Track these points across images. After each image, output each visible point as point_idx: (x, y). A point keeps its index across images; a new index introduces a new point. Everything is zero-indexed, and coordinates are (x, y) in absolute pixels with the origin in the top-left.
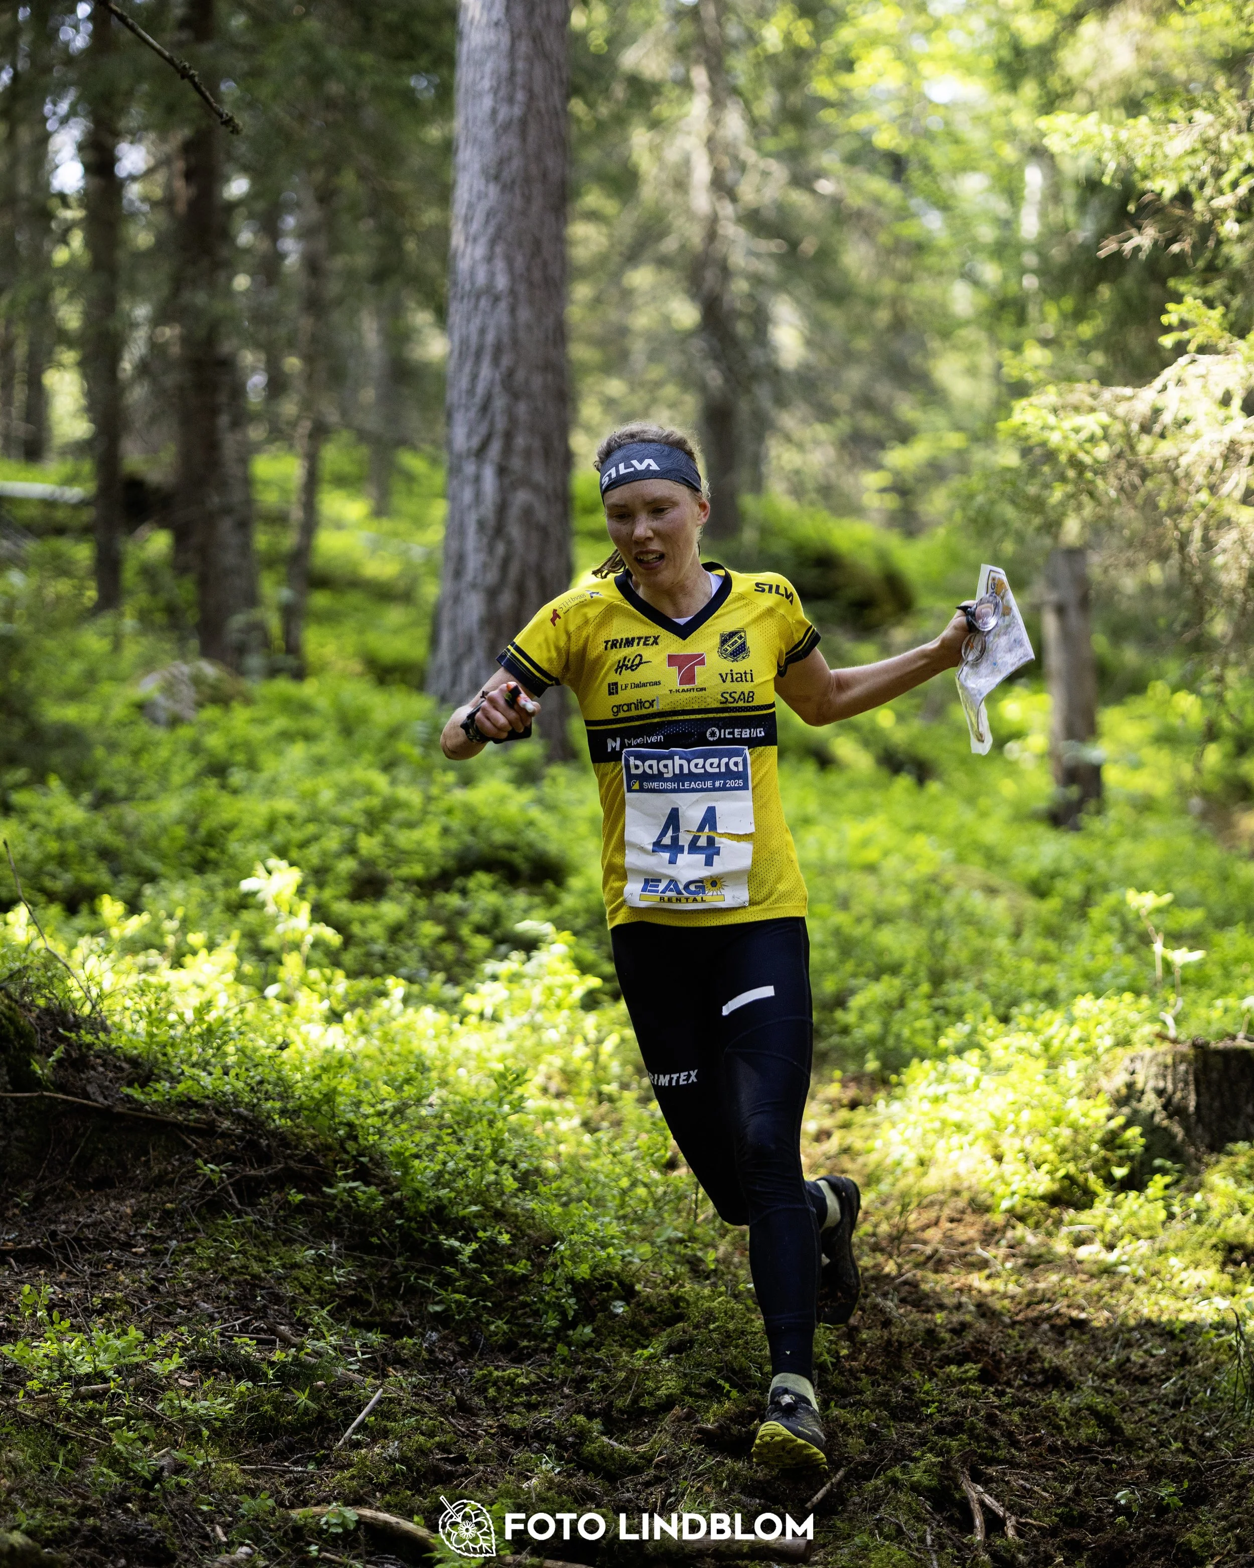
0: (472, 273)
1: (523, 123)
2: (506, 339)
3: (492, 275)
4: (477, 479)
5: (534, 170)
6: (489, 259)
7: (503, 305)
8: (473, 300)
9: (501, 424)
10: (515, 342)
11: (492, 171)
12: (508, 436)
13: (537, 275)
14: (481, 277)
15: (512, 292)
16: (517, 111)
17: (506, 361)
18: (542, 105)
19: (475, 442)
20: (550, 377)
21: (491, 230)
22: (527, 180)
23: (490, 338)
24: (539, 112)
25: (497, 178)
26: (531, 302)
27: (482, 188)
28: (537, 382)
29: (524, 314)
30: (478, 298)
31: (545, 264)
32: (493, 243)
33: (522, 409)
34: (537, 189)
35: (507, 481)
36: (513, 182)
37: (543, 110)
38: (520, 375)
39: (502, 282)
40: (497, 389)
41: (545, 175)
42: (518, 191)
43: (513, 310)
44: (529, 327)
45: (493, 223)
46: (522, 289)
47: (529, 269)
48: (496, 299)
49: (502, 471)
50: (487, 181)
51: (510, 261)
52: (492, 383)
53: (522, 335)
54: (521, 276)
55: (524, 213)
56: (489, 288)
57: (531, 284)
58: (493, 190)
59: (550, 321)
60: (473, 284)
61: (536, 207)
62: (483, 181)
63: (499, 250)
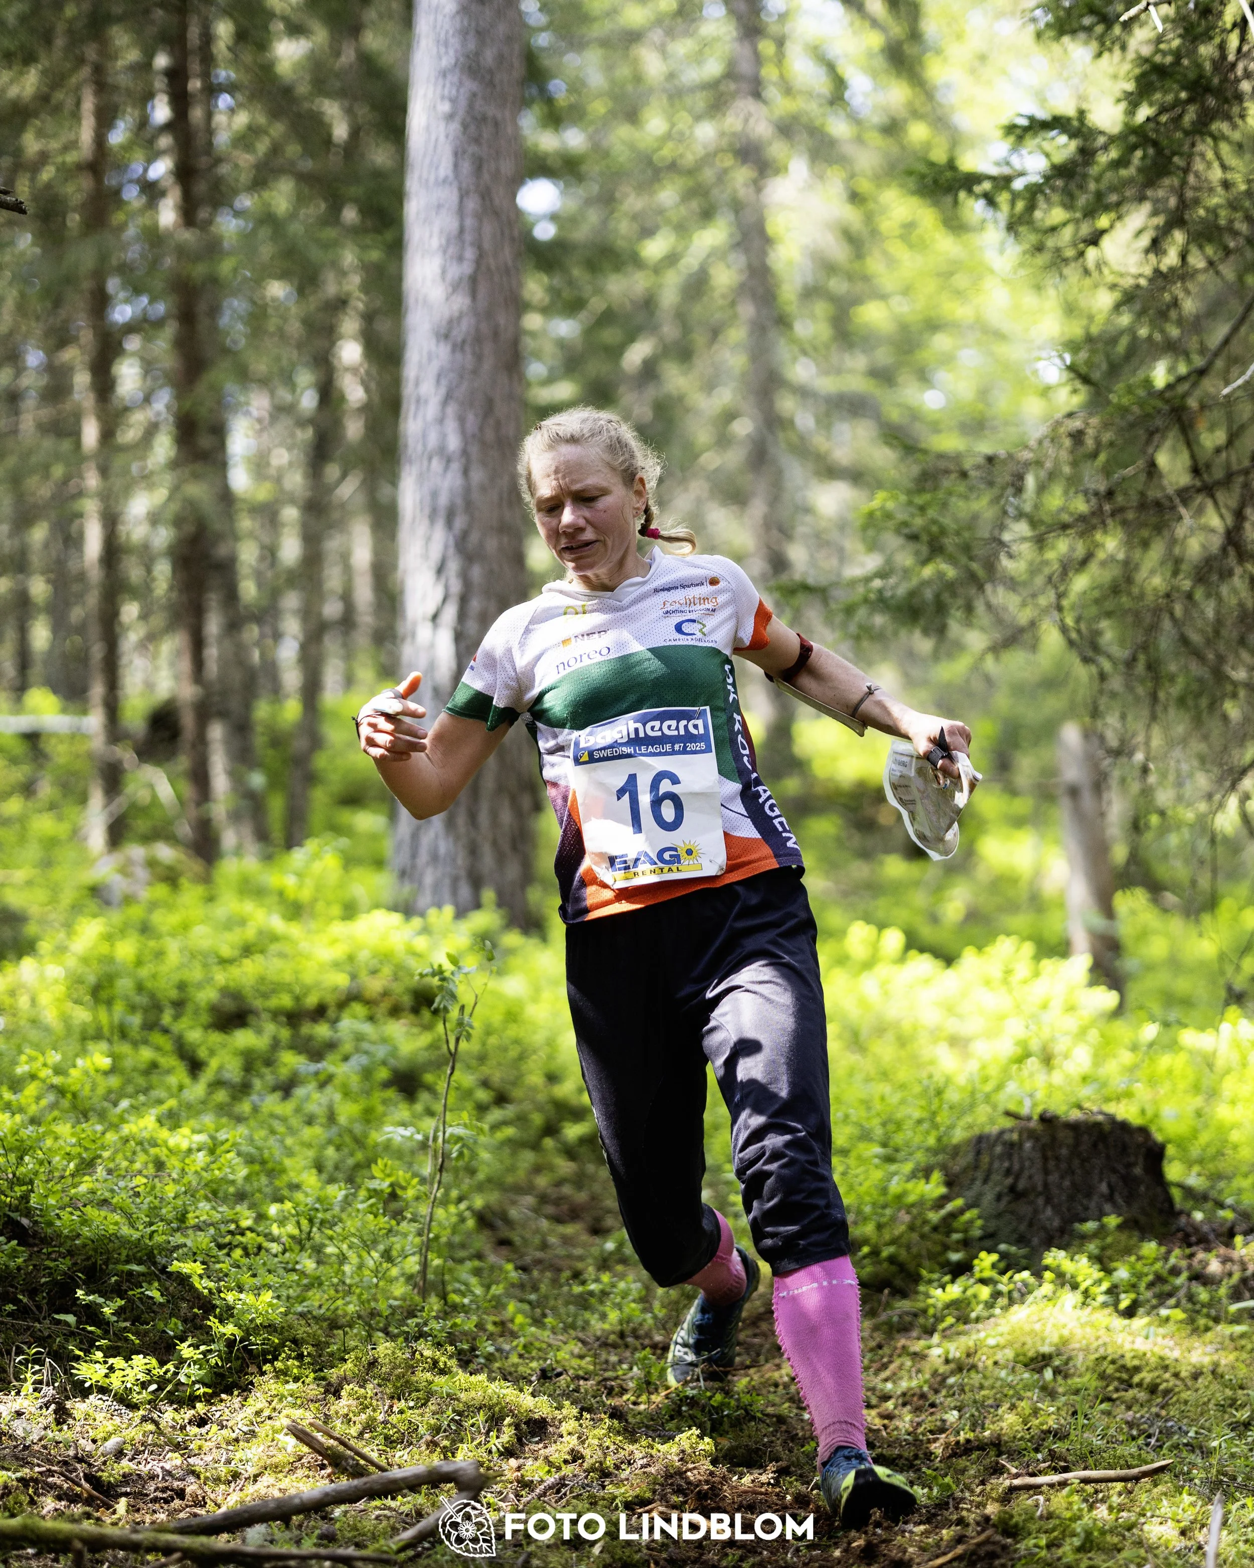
0: (424, 436)
1: (473, 281)
2: (459, 501)
3: (443, 437)
4: (432, 646)
5: (485, 328)
6: (441, 421)
7: (456, 466)
8: (425, 463)
9: (456, 587)
10: (469, 505)
11: (443, 331)
12: (464, 600)
13: (490, 435)
14: (433, 439)
15: (465, 452)
16: (467, 268)
17: (460, 522)
18: (492, 261)
19: (431, 609)
20: (505, 539)
21: (443, 391)
22: (478, 339)
23: (443, 500)
24: (489, 269)
25: (446, 337)
26: (484, 463)
27: (433, 347)
28: (492, 544)
29: (478, 475)
30: (430, 459)
31: (498, 425)
32: (445, 403)
33: (476, 572)
34: (488, 348)
35: (463, 645)
36: (464, 342)
37: (493, 267)
38: (474, 537)
39: (454, 443)
40: (451, 551)
41: (496, 334)
42: (468, 349)
43: (466, 472)
44: (483, 489)
45: (444, 382)
46: (474, 450)
47: (481, 429)
48: (449, 461)
49: (458, 637)
50: (438, 341)
51: (461, 420)
52: (446, 547)
53: (476, 496)
54: (474, 436)
55: (475, 372)
56: (441, 450)
57: (483, 444)
58: (443, 351)
59: (505, 481)
60: (425, 445)
61: (487, 365)
62: (434, 341)
63: (451, 410)
